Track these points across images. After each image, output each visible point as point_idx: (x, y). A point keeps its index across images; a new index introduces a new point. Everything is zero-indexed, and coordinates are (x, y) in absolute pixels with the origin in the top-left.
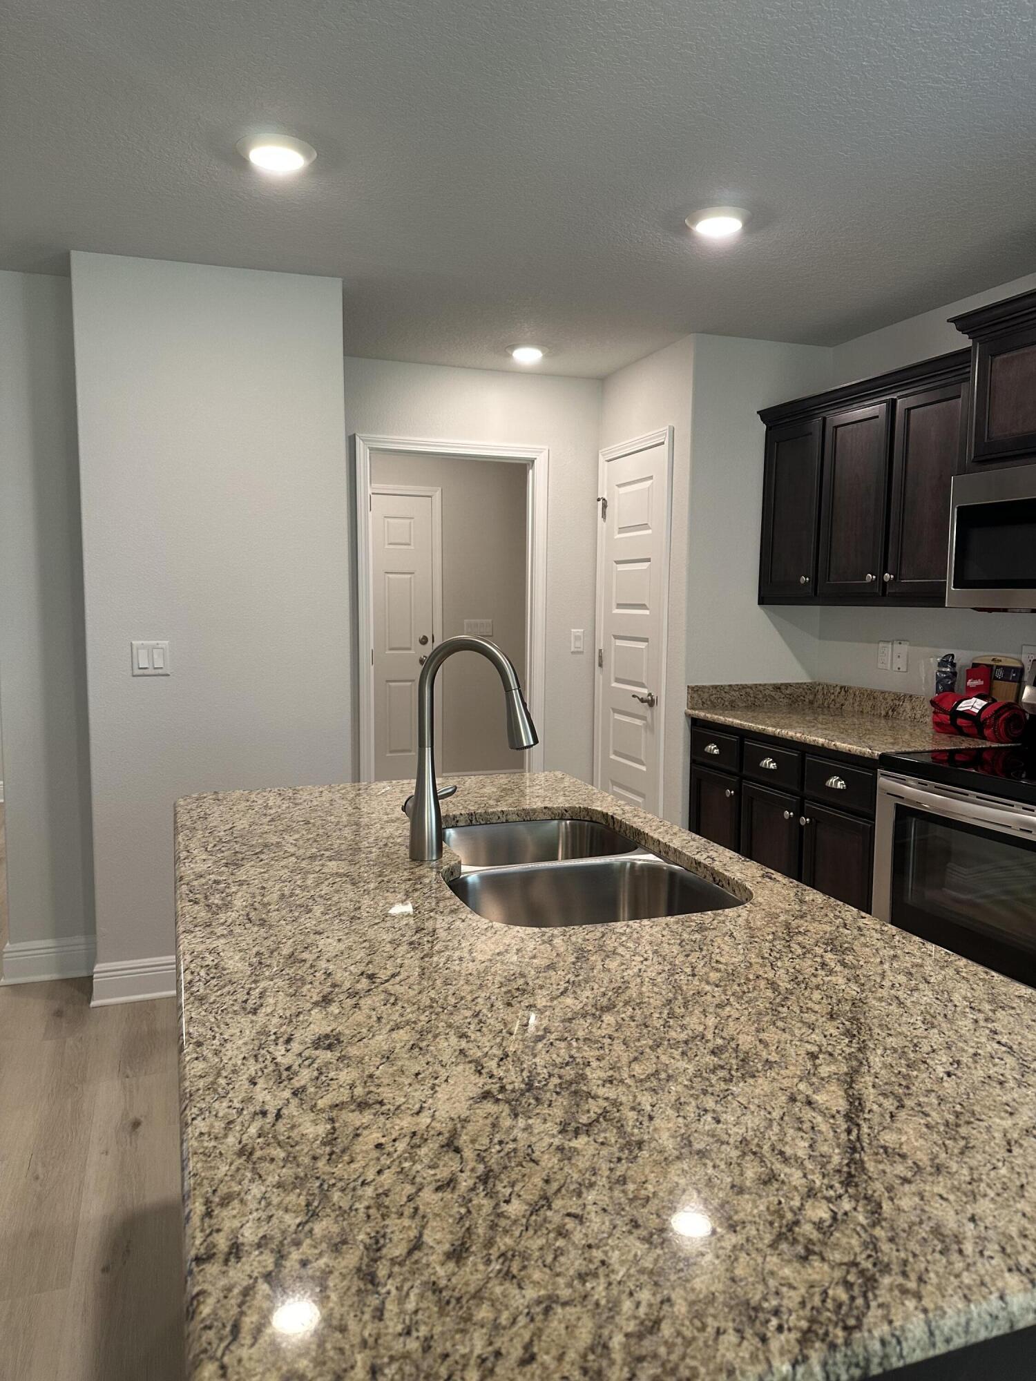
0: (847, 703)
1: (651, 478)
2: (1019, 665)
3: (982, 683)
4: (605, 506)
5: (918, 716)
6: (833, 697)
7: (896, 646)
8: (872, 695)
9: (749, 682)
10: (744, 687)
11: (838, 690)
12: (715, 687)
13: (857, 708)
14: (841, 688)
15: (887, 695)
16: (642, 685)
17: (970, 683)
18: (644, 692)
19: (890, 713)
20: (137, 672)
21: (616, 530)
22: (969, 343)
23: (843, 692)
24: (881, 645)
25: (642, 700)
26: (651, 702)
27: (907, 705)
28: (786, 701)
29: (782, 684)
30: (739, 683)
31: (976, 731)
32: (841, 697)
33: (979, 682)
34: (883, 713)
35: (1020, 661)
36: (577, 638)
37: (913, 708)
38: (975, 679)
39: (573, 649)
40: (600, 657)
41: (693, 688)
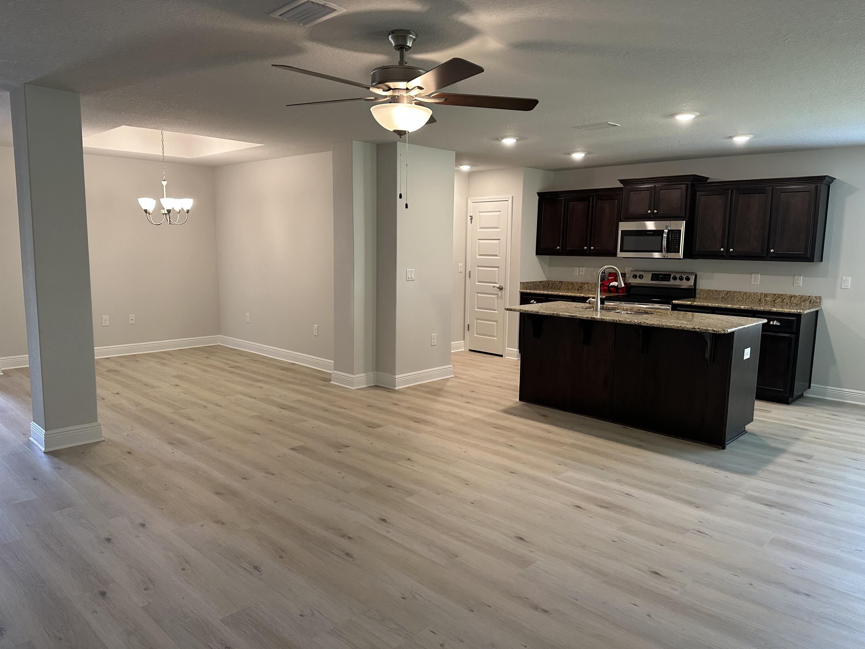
0: (562, 286)
1: (500, 211)
2: (624, 272)
3: (614, 278)
4: (471, 219)
5: (590, 289)
6: (556, 285)
7: (581, 268)
8: (572, 283)
9: (534, 281)
10: (533, 282)
11: (558, 282)
12: (527, 282)
13: (566, 288)
14: (560, 282)
15: (578, 283)
16: (496, 283)
17: (610, 278)
18: (498, 285)
19: (579, 288)
20: (408, 279)
21: (478, 227)
22: (623, 186)
23: (560, 283)
24: (574, 268)
25: (498, 288)
26: (501, 289)
27: (586, 286)
28: (542, 286)
29: (541, 281)
30: (532, 281)
31: (616, 291)
32: (559, 285)
33: (613, 278)
34: (577, 289)
35: (625, 271)
36: (461, 267)
37: (588, 286)
38: (611, 277)
39: (460, 271)
40: (470, 274)
41: (523, 283)
